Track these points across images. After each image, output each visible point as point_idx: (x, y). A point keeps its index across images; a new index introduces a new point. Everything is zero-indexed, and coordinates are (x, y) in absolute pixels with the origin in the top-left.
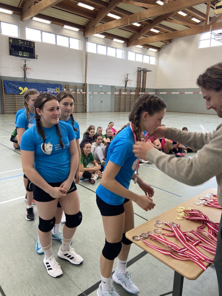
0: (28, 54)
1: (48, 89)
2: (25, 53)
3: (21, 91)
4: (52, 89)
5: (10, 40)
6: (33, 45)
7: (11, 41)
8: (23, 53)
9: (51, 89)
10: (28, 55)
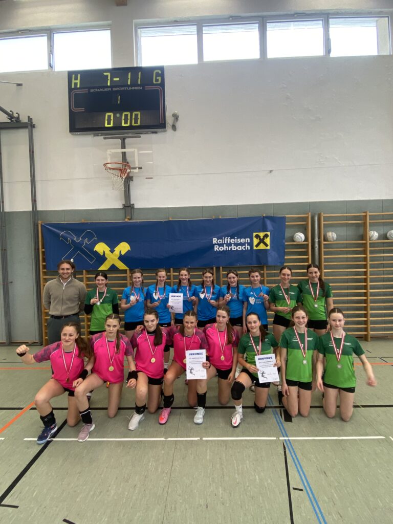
0: (136, 115)
1: (215, 241)
2: (126, 116)
3: (102, 259)
4: (232, 241)
5: (74, 81)
6: (157, 80)
7: (76, 84)
8: (118, 115)
9: (228, 240)
10: (136, 122)
